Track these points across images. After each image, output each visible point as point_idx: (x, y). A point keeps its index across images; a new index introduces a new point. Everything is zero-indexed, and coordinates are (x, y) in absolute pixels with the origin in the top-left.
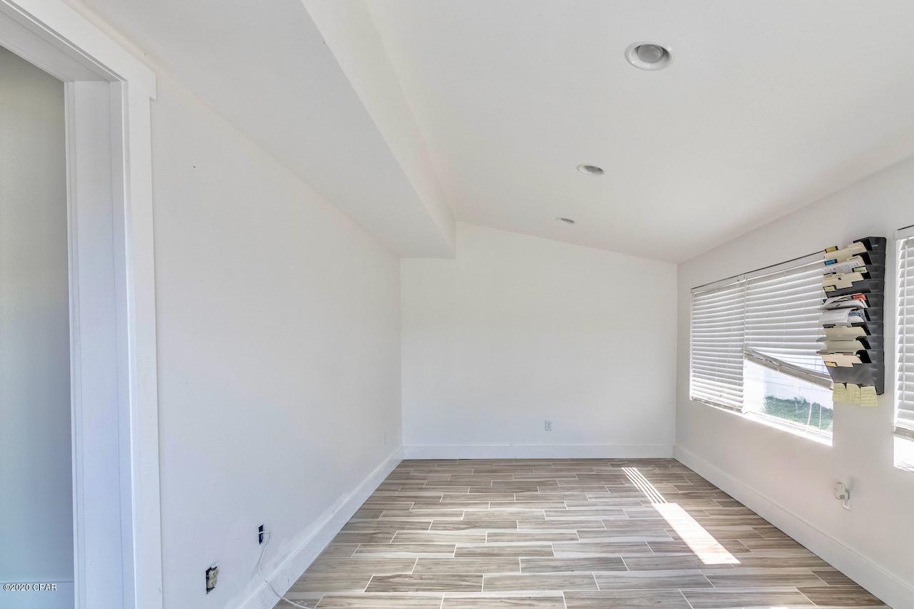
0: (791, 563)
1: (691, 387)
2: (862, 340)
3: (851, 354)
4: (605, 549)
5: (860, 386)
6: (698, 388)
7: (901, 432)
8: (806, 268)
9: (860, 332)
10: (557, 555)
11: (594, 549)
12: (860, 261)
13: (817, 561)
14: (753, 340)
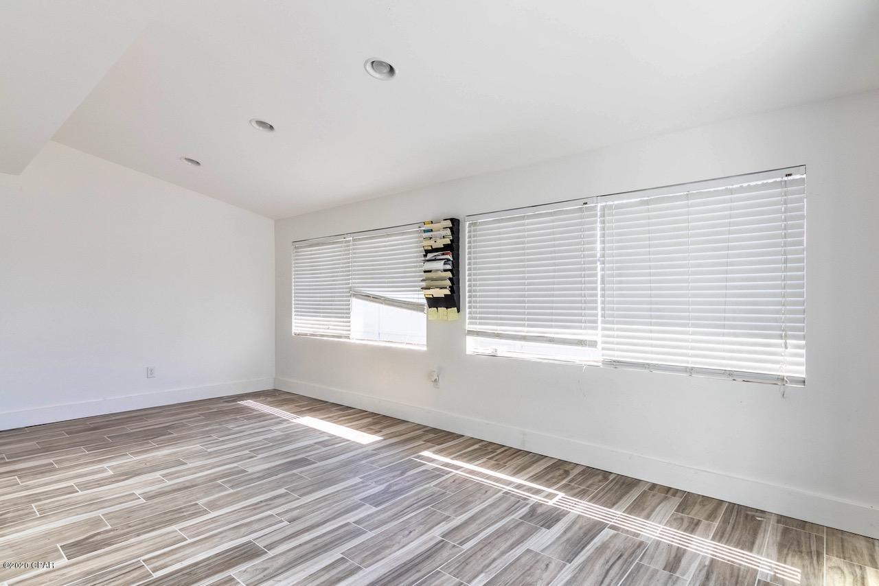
0: (408, 430)
1: (293, 324)
2: (450, 279)
3: (446, 288)
4: (285, 456)
5: (447, 308)
6: (301, 325)
7: (471, 333)
8: (404, 234)
9: (449, 274)
10: (250, 470)
11: (277, 458)
12: (448, 232)
13: (420, 427)
14: (359, 283)
